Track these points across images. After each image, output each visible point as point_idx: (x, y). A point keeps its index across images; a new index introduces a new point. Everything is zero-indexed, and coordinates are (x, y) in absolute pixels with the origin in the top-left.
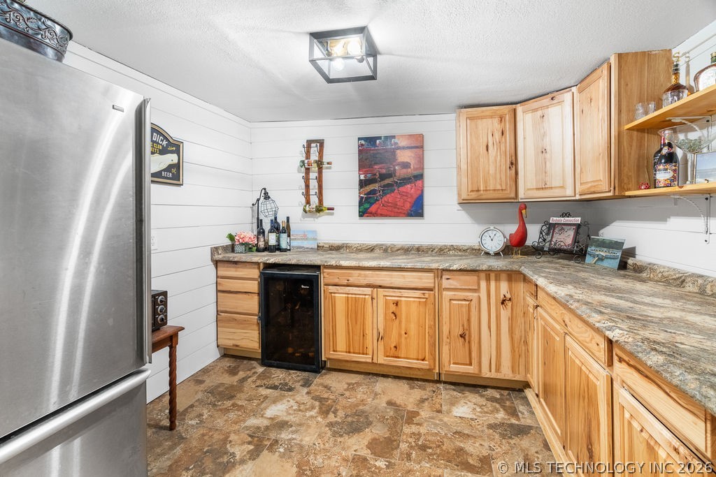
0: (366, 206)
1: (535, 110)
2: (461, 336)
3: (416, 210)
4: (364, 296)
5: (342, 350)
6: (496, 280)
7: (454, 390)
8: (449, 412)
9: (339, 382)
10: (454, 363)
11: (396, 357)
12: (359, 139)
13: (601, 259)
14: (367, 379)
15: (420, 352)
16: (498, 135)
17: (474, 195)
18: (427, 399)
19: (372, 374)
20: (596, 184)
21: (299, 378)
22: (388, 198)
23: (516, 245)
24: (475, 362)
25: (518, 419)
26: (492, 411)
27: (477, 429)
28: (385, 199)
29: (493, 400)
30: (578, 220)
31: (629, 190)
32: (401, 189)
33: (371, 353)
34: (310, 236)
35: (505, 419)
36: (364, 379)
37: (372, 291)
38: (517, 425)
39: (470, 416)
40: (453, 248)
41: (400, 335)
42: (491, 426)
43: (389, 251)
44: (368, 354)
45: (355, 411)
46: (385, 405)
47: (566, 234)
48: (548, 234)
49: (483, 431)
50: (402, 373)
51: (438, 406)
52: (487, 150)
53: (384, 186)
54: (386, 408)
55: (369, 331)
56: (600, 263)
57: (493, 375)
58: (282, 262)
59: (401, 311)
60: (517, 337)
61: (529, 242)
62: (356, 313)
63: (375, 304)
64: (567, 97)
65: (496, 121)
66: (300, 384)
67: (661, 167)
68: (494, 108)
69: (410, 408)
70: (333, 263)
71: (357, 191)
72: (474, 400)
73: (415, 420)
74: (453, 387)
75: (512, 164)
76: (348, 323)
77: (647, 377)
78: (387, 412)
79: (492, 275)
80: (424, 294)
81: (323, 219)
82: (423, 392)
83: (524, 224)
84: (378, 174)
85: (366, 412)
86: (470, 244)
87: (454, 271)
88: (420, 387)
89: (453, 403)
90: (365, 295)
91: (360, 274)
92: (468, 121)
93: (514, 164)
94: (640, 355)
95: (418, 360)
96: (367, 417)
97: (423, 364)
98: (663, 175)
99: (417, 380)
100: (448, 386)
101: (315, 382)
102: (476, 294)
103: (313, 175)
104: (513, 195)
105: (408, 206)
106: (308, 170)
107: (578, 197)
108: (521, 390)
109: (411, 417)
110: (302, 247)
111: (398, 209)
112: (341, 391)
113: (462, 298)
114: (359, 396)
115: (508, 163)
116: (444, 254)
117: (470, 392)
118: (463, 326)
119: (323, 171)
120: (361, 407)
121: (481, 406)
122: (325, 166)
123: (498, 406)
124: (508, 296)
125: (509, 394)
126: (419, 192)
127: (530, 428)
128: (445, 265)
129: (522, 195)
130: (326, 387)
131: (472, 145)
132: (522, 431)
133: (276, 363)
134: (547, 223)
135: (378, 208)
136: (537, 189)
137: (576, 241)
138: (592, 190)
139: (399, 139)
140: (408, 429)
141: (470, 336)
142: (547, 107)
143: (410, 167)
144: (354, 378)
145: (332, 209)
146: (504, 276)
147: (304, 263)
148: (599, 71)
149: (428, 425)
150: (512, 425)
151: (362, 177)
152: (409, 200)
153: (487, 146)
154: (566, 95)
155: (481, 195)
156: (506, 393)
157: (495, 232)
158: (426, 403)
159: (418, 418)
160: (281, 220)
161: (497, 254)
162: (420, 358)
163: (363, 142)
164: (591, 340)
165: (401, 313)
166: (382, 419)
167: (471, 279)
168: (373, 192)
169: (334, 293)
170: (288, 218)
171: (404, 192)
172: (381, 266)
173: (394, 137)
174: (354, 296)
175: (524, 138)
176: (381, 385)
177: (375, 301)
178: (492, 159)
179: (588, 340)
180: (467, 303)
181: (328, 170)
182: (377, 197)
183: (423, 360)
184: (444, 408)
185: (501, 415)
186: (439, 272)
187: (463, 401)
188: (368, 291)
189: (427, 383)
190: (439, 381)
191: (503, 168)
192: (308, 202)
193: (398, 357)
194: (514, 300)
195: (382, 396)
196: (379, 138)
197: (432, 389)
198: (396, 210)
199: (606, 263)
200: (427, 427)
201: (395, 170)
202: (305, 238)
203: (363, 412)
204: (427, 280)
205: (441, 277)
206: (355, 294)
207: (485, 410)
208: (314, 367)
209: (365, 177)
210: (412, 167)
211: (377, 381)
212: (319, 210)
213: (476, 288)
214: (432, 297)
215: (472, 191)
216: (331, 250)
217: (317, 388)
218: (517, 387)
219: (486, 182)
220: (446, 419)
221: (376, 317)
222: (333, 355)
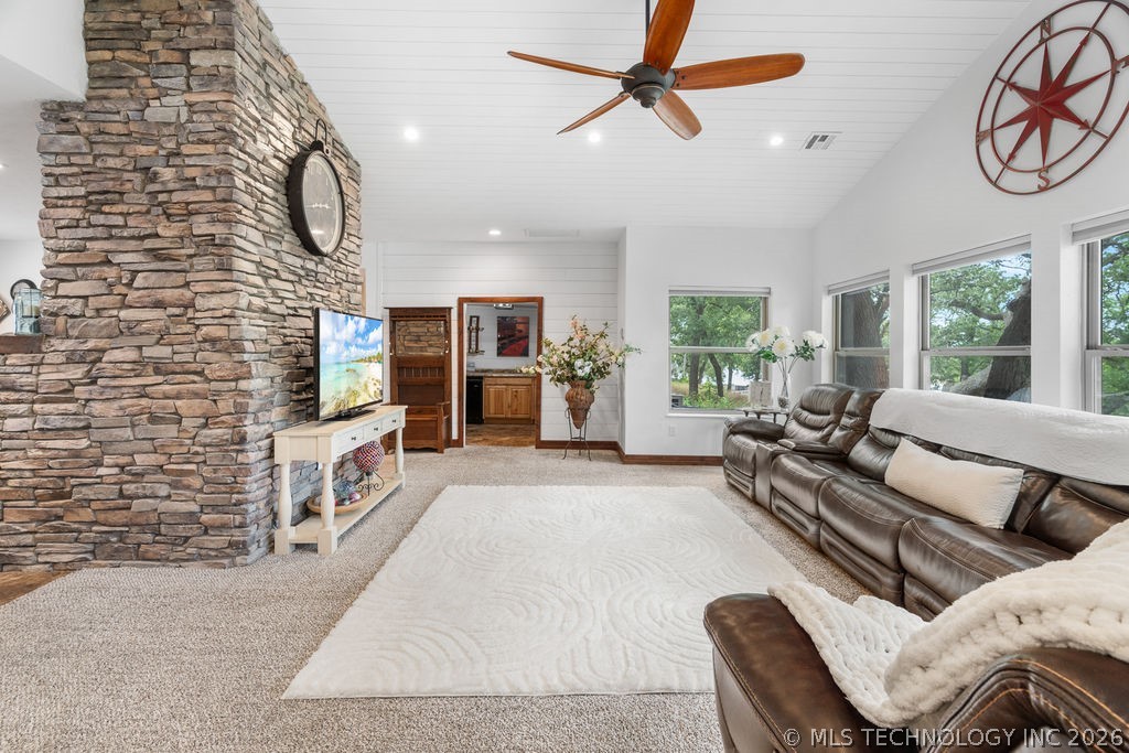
0: (501, 350)
3: (524, 353)
5: (493, 413)
9: (491, 427)
11: (517, 414)
22: (513, 347)
28: (511, 347)
32: (519, 342)
33: (506, 413)
37: (506, 387)
41: (517, 405)
53: (511, 341)
55: (504, 404)
62: (499, 397)
63: (507, 392)
70: (490, 376)
76: (495, 401)
81: (478, 356)
84: (507, 335)
90: (503, 389)
95: (525, 414)
103: (473, 334)
105: (521, 351)
106: (471, 332)
119: (479, 333)
122: (481, 330)
126: (526, 344)
135: (507, 352)
139: (518, 319)
145: (483, 352)
151: (499, 336)
152: (521, 348)
163: (500, 320)
165: (518, 395)
168: (505, 343)
169: (489, 389)
171: (520, 344)
173: (515, 318)
181: (481, 333)
182: (506, 346)
183: (527, 414)
188: (504, 387)
192: (470, 347)
196: (508, 318)
201: (515, 333)
206: (499, 388)
210: (523, 332)
212: (477, 352)
221: (508, 398)
222: (488, 416)
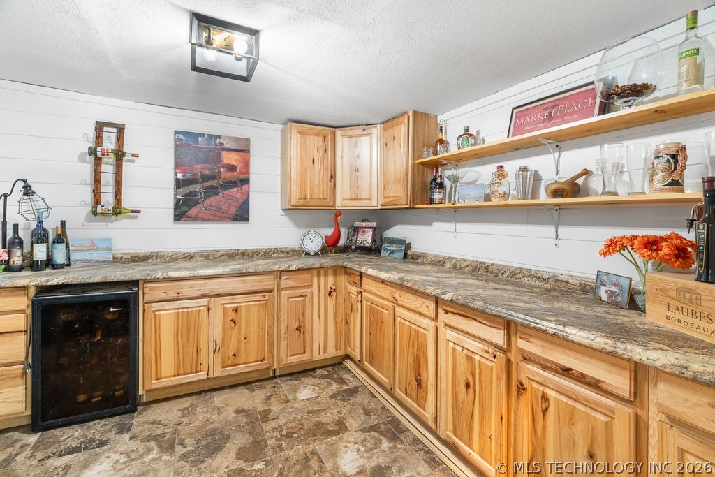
0: (184, 209)
1: (351, 136)
2: (297, 329)
3: (242, 215)
4: (198, 309)
5: (170, 374)
6: (325, 275)
7: (291, 380)
8: (295, 399)
9: (167, 412)
10: (290, 356)
11: (235, 365)
12: (176, 132)
13: (392, 252)
14: (201, 398)
15: (260, 354)
16: (322, 151)
17: (302, 202)
18: (272, 395)
19: (204, 391)
20: (396, 198)
21: (108, 427)
22: (212, 201)
23: (331, 245)
24: (308, 350)
25: (348, 385)
26: (327, 386)
27: (323, 403)
28: (207, 201)
29: (323, 377)
30: (374, 224)
31: (417, 204)
32: (225, 192)
33: (206, 369)
34: (101, 245)
35: (338, 388)
36: (198, 399)
37: (209, 301)
38: (349, 389)
39: (314, 396)
40: (277, 250)
41: (239, 342)
42: (332, 397)
43: (211, 258)
44: (203, 371)
45: (204, 433)
46: (234, 415)
47: (367, 235)
48: (354, 235)
49: (328, 403)
50: (237, 381)
51: (284, 398)
52: (313, 163)
53: (206, 188)
54: (236, 417)
55: (203, 347)
56: (391, 255)
57: (322, 356)
58: (75, 282)
59: (240, 316)
60: (339, 320)
61: (342, 242)
62: (188, 330)
63: (211, 315)
64: (374, 131)
65: (321, 139)
66: (113, 432)
67: (437, 191)
68: (319, 127)
69: (260, 408)
70: (159, 275)
71: (172, 191)
72: (311, 383)
73: (270, 417)
74: (288, 378)
75: (332, 177)
76: (178, 342)
77: (467, 317)
78: (240, 420)
79: (322, 272)
80: (264, 296)
81: (121, 224)
82: (265, 391)
83: (339, 227)
84: (199, 174)
85: (217, 429)
86: (292, 247)
87: (293, 271)
88: (260, 388)
89: (295, 390)
90: (200, 307)
91: (194, 285)
92: (299, 135)
93: (333, 177)
94: (469, 304)
95: (257, 361)
96: (221, 433)
97: (262, 365)
98: (437, 196)
99: (254, 382)
100: (284, 379)
101: (134, 423)
102: (309, 290)
103: (108, 168)
104: (332, 204)
105: (233, 210)
106: (98, 161)
107: (380, 207)
108: (340, 363)
109: (265, 415)
110: (89, 261)
111: (223, 213)
112: (176, 420)
113: (298, 295)
114: (201, 418)
115: (329, 176)
116: (269, 258)
117: (304, 377)
118: (299, 319)
119: (124, 163)
120: (209, 427)
121: (318, 385)
122: (128, 157)
123: (329, 380)
124: (334, 288)
125: (333, 369)
126: (245, 197)
127: (358, 387)
128: (285, 267)
129: (338, 203)
130: (154, 423)
131: (301, 157)
132: (353, 392)
133: (60, 421)
134: (352, 227)
135: (199, 212)
136: (351, 199)
137: (373, 240)
138: (394, 202)
139: (225, 140)
140: (267, 427)
141: (304, 328)
142: (360, 136)
143: (236, 171)
144: (186, 403)
145: (138, 211)
146: (330, 271)
147: (115, 280)
148: (401, 119)
149: (284, 416)
150: (345, 391)
151: (180, 176)
152: (235, 204)
153: (313, 160)
154: (374, 129)
155: (308, 202)
156: (330, 369)
157: (314, 235)
158: (273, 399)
159: (271, 414)
160: (51, 225)
161: (316, 254)
162: (260, 359)
163: (181, 136)
164: (422, 305)
165: (241, 320)
166: (239, 428)
167: (306, 276)
168: (194, 194)
169: (159, 311)
170: (63, 223)
171: (229, 195)
172: (221, 273)
173: (219, 137)
174: (185, 310)
175: (342, 157)
176: (219, 399)
177: (211, 312)
178: (317, 172)
179: (418, 306)
180: (303, 298)
181: (129, 163)
182: (198, 199)
183: (262, 361)
184: (290, 397)
185: (335, 386)
186: (279, 273)
187: (302, 386)
188: (204, 301)
189: (265, 382)
190: (274, 377)
191: (325, 179)
192: (97, 201)
193: (237, 365)
194: (338, 291)
195: (227, 408)
196: (203, 135)
197: (271, 385)
198: (220, 214)
199: (395, 255)
200: (283, 417)
201: (220, 172)
202: (93, 247)
203: (214, 430)
204: (268, 282)
205: (280, 278)
206: (187, 308)
207: (322, 386)
208: (127, 406)
209: (183, 176)
210: (238, 170)
211: (213, 396)
212: (117, 211)
213: (310, 284)
214: (272, 297)
215: (300, 198)
216: (133, 261)
217: (142, 428)
218: (337, 362)
219: (312, 191)
220: (296, 405)
221: (213, 329)
222: (155, 384)
